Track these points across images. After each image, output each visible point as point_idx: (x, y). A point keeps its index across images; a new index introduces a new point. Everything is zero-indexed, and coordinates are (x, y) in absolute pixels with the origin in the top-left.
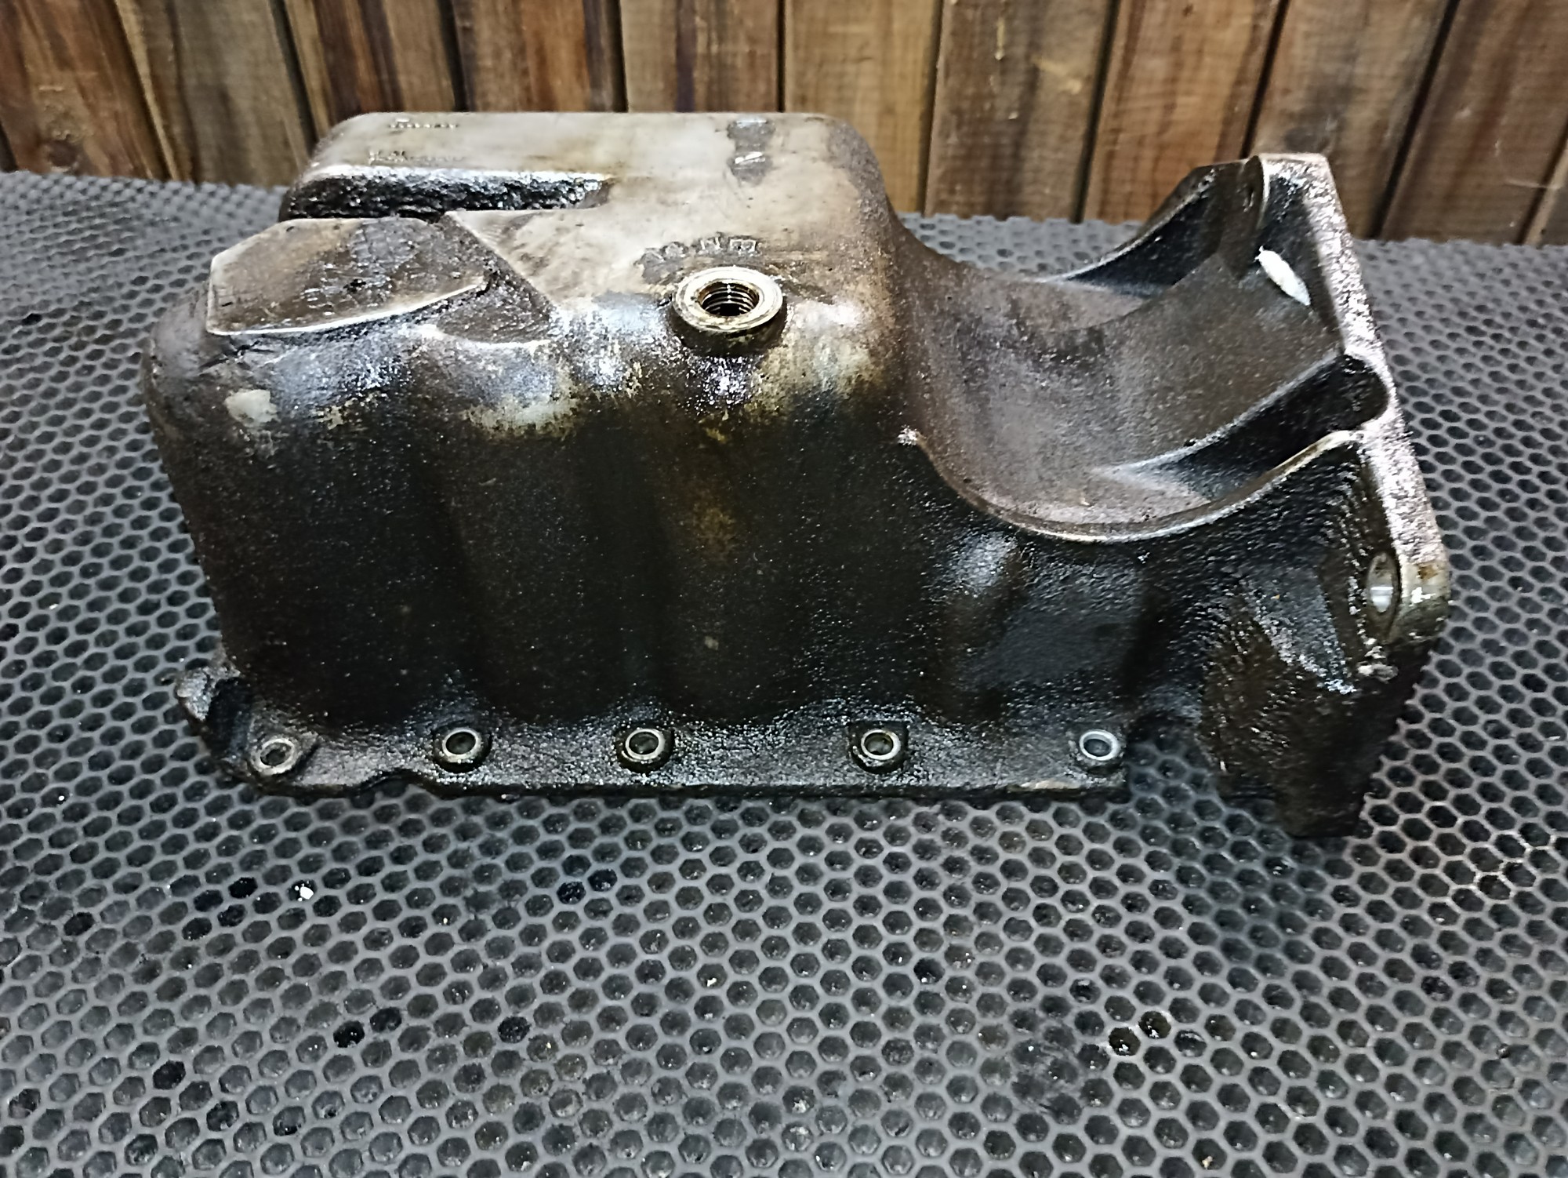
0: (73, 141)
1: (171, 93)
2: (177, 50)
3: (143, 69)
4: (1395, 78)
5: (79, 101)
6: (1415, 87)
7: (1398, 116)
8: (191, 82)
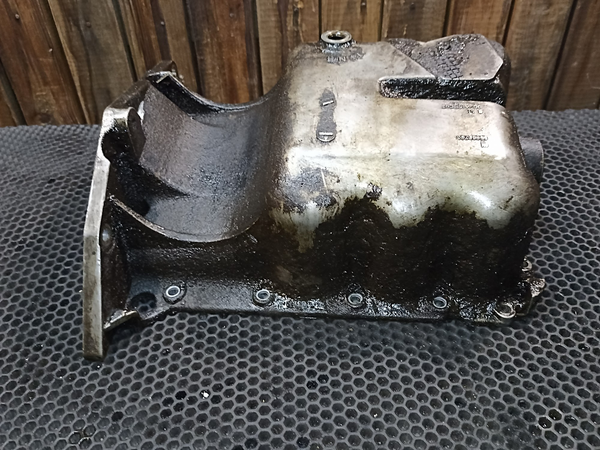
0: (49, 113)
1: (88, 92)
2: (90, 76)
3: (77, 84)
4: (550, 53)
5: (52, 97)
6: (556, 56)
7: (551, 67)
8: (95, 87)
